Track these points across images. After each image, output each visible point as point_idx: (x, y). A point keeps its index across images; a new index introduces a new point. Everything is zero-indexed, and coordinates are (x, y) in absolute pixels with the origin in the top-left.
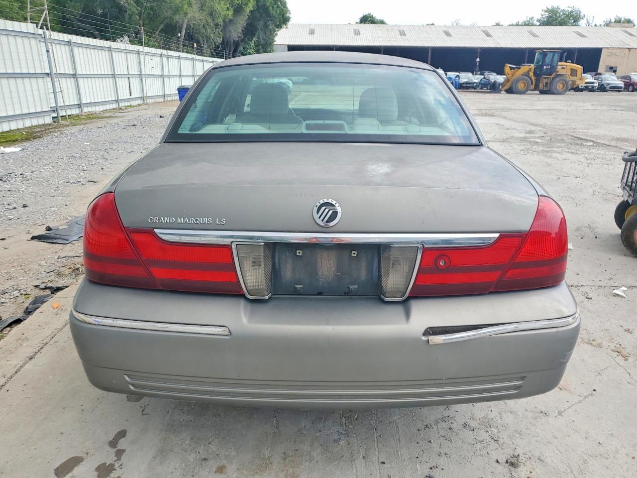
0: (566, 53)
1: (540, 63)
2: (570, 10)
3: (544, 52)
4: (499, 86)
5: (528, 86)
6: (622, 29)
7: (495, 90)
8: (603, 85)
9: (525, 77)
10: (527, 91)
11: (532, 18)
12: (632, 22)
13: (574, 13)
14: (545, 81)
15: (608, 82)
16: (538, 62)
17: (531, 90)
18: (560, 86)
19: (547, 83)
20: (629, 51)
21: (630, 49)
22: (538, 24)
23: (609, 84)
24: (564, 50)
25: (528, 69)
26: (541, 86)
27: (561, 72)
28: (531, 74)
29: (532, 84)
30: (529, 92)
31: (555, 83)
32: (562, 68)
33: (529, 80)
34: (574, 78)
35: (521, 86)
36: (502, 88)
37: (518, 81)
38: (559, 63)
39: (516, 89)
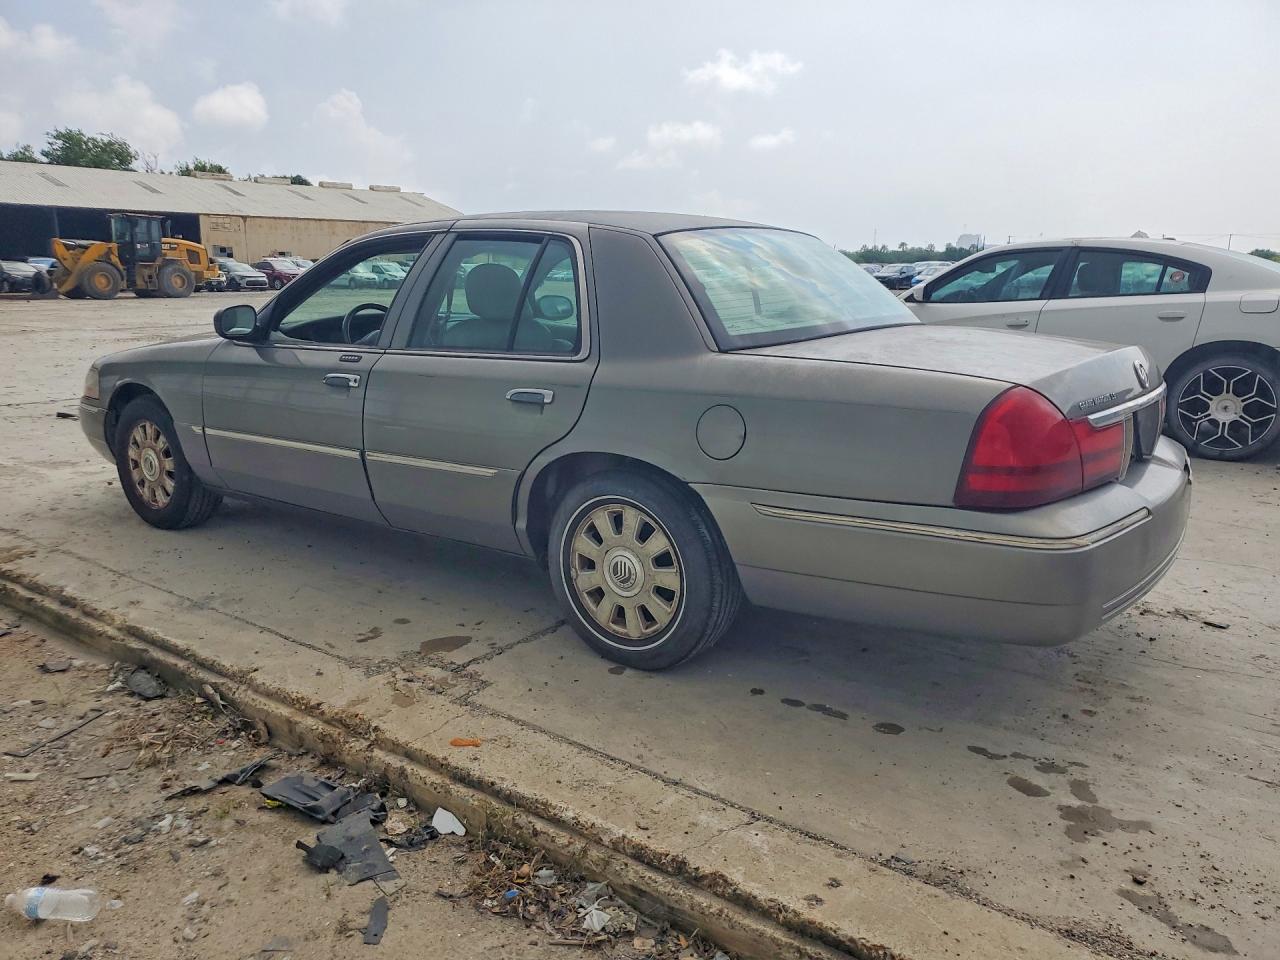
0: (169, 221)
1: (127, 239)
2: (106, 140)
3: (130, 218)
4: (52, 285)
5: (116, 283)
6: (217, 182)
7: (43, 293)
8: (233, 279)
9: (104, 265)
10: (116, 293)
11: (27, 148)
12: (224, 172)
13: (117, 146)
14: (147, 272)
15: (239, 273)
16: (121, 236)
17: (122, 291)
18: (176, 282)
19: (150, 277)
20: (245, 221)
21: (244, 218)
22: (45, 159)
23: (243, 277)
24: (167, 217)
25: (106, 250)
26: (140, 283)
27: (170, 255)
28: (115, 259)
29: (123, 279)
30: (120, 295)
31: (165, 277)
32: (171, 249)
33: (115, 271)
34: (197, 267)
35: (100, 282)
36: (60, 286)
37: (93, 272)
38: (164, 240)
39: (91, 288)
